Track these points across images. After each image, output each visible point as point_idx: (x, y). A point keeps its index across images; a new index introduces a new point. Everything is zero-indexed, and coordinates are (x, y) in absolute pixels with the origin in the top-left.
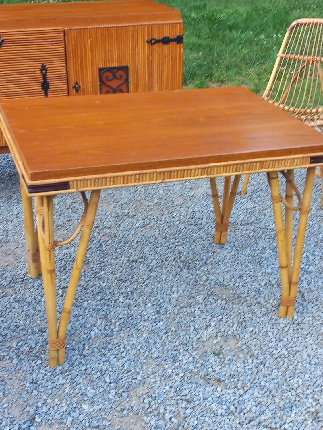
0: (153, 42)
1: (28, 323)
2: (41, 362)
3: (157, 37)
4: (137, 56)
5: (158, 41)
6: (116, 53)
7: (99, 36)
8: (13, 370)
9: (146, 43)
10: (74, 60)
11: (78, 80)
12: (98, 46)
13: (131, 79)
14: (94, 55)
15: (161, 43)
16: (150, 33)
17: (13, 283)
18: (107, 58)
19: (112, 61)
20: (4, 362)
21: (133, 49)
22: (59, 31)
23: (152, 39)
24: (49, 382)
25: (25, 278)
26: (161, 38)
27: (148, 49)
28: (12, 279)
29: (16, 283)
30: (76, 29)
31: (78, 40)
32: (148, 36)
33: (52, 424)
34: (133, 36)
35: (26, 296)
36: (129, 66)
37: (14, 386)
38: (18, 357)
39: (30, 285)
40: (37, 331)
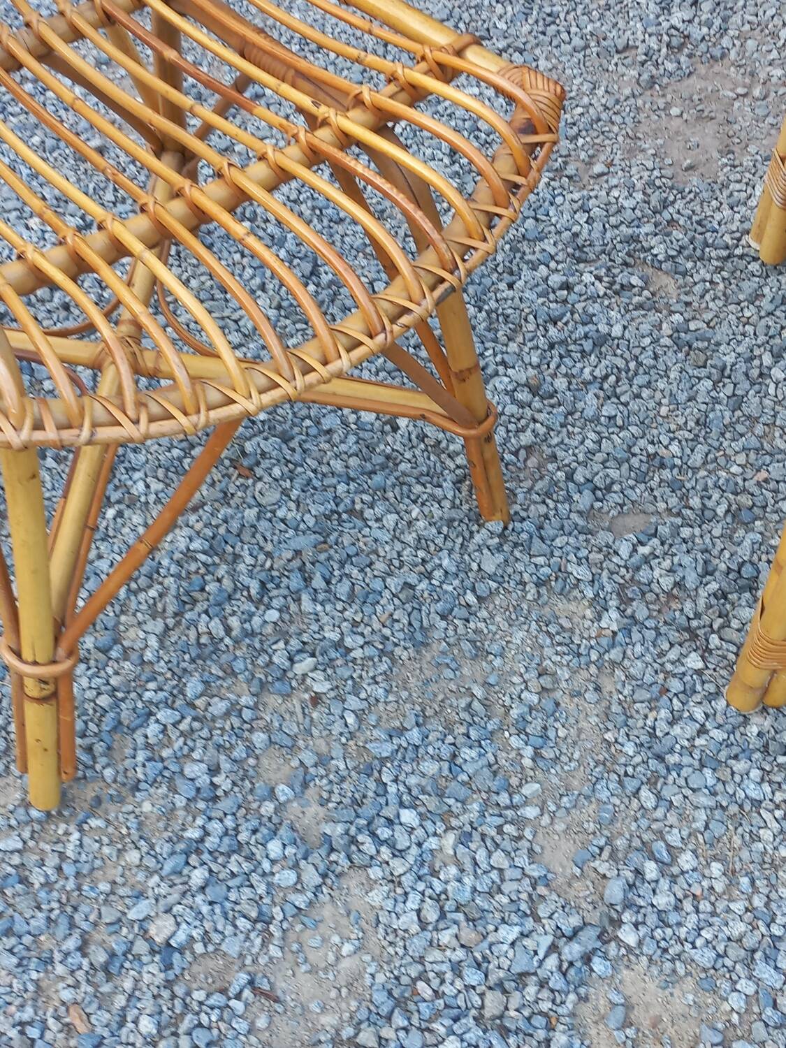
1: (697, 459)
2: (700, 665)
8: (594, 657)
17: (688, 258)
20: (573, 607)
24: (708, 772)
25: (738, 251)
28: (692, 241)
29: (701, 259)
33: (671, 980)
35: (722, 333)
37: (580, 731)
38: (625, 601)
39: (749, 286)
40: (721, 511)
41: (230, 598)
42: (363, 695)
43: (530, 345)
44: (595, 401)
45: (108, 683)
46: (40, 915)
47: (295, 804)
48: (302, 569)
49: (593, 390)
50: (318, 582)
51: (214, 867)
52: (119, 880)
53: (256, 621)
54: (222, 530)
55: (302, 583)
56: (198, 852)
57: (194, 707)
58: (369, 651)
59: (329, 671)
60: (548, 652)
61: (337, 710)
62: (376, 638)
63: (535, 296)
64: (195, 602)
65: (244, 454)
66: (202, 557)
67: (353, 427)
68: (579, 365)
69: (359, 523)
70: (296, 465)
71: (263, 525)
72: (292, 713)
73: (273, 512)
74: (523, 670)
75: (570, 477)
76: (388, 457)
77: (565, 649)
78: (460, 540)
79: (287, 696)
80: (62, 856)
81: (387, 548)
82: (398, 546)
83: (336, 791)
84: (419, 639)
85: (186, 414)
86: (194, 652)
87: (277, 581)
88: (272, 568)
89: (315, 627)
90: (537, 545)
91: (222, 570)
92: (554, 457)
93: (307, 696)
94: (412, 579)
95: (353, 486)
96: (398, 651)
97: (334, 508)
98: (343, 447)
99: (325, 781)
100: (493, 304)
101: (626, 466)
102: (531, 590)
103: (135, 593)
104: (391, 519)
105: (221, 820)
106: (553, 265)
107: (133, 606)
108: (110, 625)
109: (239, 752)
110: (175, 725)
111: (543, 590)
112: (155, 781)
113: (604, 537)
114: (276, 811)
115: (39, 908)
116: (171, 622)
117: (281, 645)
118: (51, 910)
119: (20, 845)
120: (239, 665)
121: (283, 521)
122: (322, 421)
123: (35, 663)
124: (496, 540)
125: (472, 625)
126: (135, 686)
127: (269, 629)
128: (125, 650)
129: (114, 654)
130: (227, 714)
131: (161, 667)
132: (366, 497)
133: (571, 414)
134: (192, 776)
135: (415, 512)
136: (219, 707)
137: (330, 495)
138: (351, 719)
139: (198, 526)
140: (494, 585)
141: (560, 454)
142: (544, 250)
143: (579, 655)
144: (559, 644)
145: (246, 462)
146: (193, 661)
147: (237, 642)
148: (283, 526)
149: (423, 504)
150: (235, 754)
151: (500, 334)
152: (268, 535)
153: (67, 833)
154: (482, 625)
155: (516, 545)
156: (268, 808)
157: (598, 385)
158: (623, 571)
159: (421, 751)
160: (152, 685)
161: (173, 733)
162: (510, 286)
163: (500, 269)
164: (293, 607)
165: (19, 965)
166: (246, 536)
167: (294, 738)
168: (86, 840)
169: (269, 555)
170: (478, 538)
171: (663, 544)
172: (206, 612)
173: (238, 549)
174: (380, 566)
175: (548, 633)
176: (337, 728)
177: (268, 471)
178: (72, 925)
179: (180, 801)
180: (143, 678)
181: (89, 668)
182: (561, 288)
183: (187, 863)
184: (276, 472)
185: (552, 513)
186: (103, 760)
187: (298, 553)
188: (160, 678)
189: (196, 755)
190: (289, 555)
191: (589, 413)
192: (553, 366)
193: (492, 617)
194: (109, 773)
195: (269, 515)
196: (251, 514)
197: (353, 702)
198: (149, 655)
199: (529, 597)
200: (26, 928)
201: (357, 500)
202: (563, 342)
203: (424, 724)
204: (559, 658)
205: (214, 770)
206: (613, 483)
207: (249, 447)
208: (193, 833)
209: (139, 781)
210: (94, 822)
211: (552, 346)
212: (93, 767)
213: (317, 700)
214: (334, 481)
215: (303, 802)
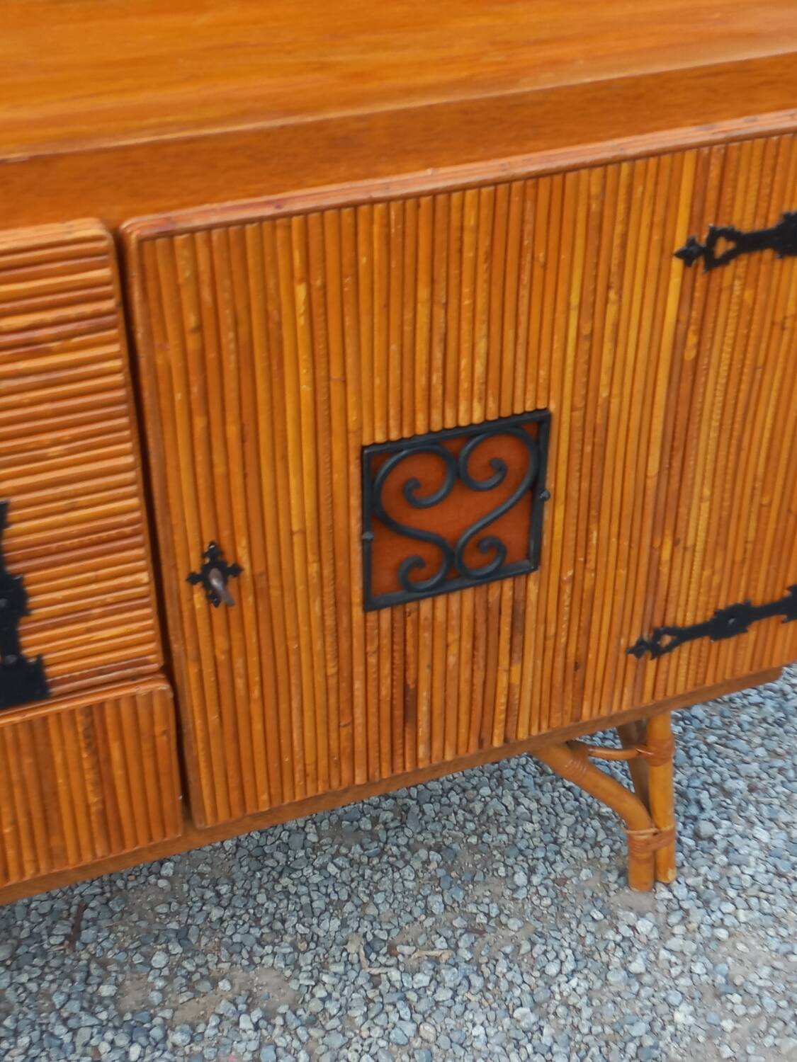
0: (722, 247)
3: (745, 219)
4: (608, 346)
5: (748, 243)
6: (481, 346)
7: (371, 253)
9: (677, 264)
10: (199, 422)
11: (225, 533)
12: (365, 320)
13: (558, 477)
14: (336, 373)
15: (768, 254)
16: (712, 196)
18: (421, 380)
19: (451, 394)
21: (590, 308)
22: (78, 255)
23: (715, 235)
26: (773, 221)
27: (686, 296)
30: (209, 229)
31: (224, 296)
32: (696, 219)
34: (597, 227)
36: (553, 407)
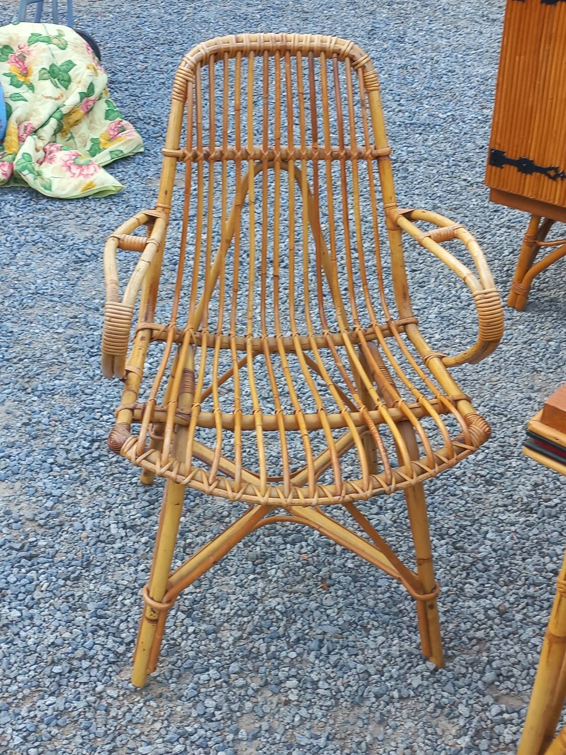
41: (279, 638)
42: (310, 711)
43: (514, 591)
44: (531, 633)
45: (198, 648)
46: (103, 728)
47: (245, 743)
48: (321, 641)
49: (535, 627)
50: (324, 651)
51: (188, 749)
52: (146, 733)
53: (284, 653)
54: (296, 607)
55: (317, 648)
56: (187, 738)
57: (230, 678)
58: (327, 693)
59: (302, 693)
60: (420, 740)
61: (293, 712)
62: (334, 688)
63: (533, 569)
64: (262, 632)
65: (330, 578)
66: (278, 614)
67: (393, 589)
68: (536, 613)
69: (364, 634)
70: (352, 594)
71: (317, 613)
72: (272, 703)
73: (326, 609)
74: (400, 741)
75: (489, 662)
76: (401, 611)
77: (429, 742)
78: (409, 665)
79: (274, 694)
80: (130, 710)
81: (370, 651)
82: (376, 653)
83: (267, 747)
84: (357, 701)
85: (233, 491)
86: (245, 653)
87: (306, 641)
88: (307, 634)
89: (310, 670)
90: (449, 687)
91: (282, 624)
92: (488, 650)
93: (284, 699)
94: (372, 671)
95: (373, 615)
96: (342, 700)
97: (356, 621)
98: (380, 596)
99: (265, 740)
100: (506, 563)
101: (526, 671)
102: (432, 706)
103: (239, 616)
104: (381, 639)
105: (206, 731)
106: (555, 559)
107: (233, 621)
108: (218, 624)
109: (235, 707)
110: (216, 680)
111: (439, 711)
112: (189, 699)
113: (488, 699)
114: (233, 740)
115: (105, 725)
116: (245, 636)
117: (287, 669)
118: (110, 730)
119: (116, 696)
120: (262, 669)
121: (328, 616)
122: (379, 580)
123: (152, 599)
124: (428, 674)
125: (388, 707)
126: (209, 654)
127: (287, 660)
128: (216, 638)
129: (210, 637)
130: (241, 687)
131: (226, 653)
132: (376, 624)
133: (514, 634)
134: (206, 705)
135: (396, 641)
136: (241, 682)
137: (359, 614)
138: (297, 719)
139: (286, 599)
140: (412, 693)
141: (493, 649)
142: (555, 550)
143: (435, 750)
144: (429, 740)
145: (328, 582)
146: (243, 657)
147: (269, 659)
148: (325, 618)
149: (403, 640)
150: (233, 706)
151: (501, 579)
152: (316, 618)
153: (138, 702)
154: (393, 710)
155: (438, 681)
156: (230, 737)
157: (539, 627)
158: (489, 721)
159: (321, 751)
160: (217, 658)
161: (212, 684)
162: (524, 560)
163: (524, 550)
164: (305, 656)
165: (81, 744)
166: (306, 615)
167: (265, 714)
168: (144, 709)
169: (310, 628)
170: (418, 668)
171: (519, 718)
172: (263, 639)
173: (297, 618)
174: (360, 658)
175: (426, 731)
176: (287, 720)
177: (336, 590)
178: (113, 740)
179: (194, 714)
180: (216, 653)
181: (195, 638)
182: (551, 572)
183: (178, 740)
184: (340, 593)
185: (469, 675)
186: (174, 679)
187: (325, 633)
188: (223, 657)
189: (214, 698)
190: (320, 632)
191: (524, 637)
192: (520, 607)
193: (401, 709)
194: (173, 686)
195: (322, 610)
196: (313, 605)
197: (303, 712)
198: (224, 645)
199: (428, 710)
200: (94, 730)
201: (371, 623)
202: (533, 597)
203: (332, 740)
204: (423, 745)
205: (218, 708)
206: (513, 676)
207: (334, 575)
208: (189, 729)
209: (183, 696)
210: (152, 703)
211: (525, 597)
212: (168, 680)
213: (287, 703)
214: (365, 609)
215: (249, 744)
